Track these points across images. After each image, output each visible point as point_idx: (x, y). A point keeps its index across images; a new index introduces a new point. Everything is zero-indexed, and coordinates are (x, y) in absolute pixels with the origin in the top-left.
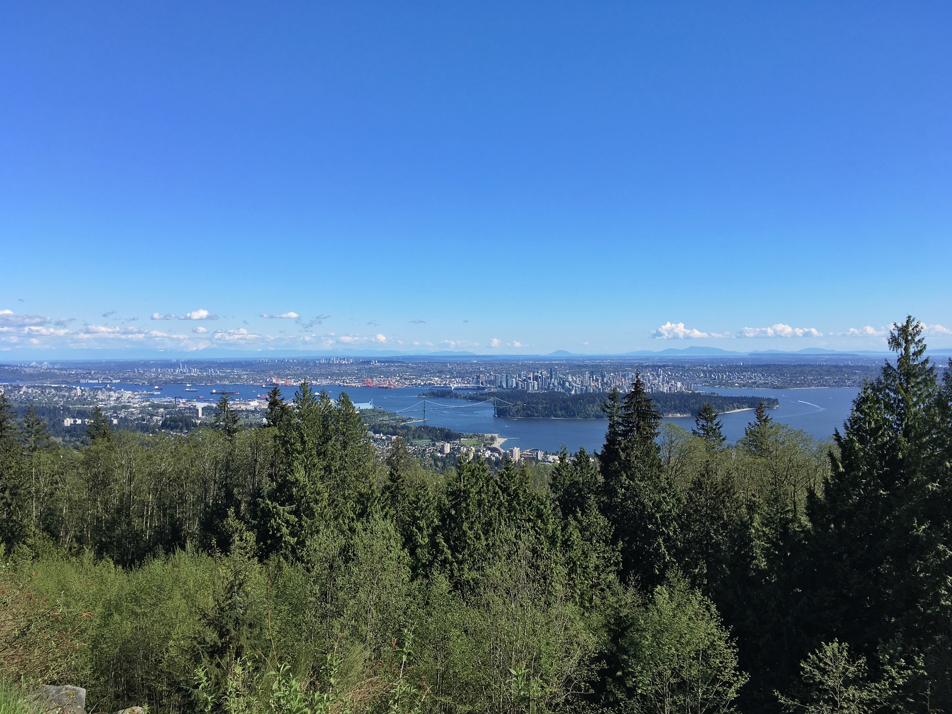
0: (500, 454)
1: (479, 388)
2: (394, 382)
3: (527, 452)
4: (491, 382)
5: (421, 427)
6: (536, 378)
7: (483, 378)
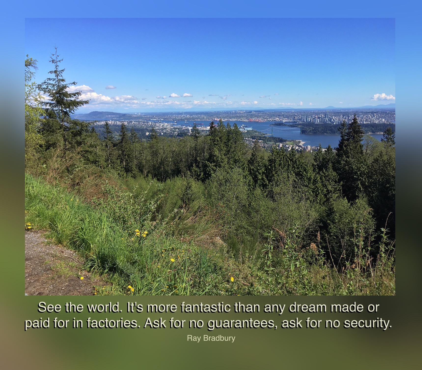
0: (302, 148)
1: (294, 122)
2: (261, 120)
3: (314, 147)
4: (300, 119)
5: (271, 137)
6: (319, 118)
7: (296, 118)
